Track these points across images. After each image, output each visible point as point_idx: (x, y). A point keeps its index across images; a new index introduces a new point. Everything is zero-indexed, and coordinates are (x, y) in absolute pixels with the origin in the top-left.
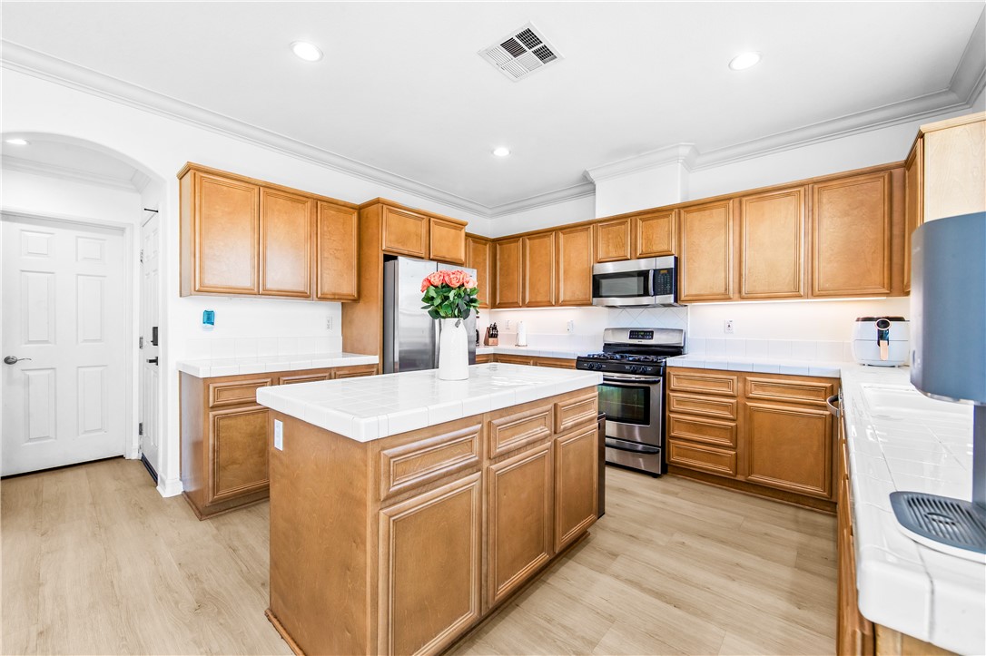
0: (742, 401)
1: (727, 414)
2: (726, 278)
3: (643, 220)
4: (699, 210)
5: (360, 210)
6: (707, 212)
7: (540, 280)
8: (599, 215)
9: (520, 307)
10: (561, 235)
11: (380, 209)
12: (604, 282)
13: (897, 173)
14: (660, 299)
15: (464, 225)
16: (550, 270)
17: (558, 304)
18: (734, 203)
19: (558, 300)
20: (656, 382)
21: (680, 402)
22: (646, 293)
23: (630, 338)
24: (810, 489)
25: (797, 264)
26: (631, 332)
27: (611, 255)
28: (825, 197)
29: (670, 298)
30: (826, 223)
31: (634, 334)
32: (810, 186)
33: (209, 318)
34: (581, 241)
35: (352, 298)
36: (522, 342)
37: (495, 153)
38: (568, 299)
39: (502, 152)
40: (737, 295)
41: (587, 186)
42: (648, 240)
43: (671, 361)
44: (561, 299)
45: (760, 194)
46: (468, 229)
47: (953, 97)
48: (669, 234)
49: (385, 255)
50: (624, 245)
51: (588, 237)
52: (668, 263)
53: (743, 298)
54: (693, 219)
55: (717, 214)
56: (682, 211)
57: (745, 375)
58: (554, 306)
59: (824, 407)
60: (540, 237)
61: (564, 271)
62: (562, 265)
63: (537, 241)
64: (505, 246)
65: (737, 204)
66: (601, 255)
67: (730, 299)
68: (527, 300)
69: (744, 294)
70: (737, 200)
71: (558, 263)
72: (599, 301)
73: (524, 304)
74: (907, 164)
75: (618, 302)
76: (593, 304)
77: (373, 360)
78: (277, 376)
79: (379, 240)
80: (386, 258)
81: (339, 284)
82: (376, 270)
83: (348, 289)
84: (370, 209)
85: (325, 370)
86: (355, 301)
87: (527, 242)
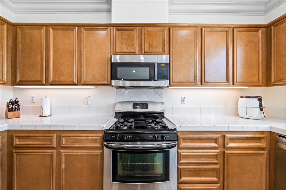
1: (214, 160)
2: (195, 73)
3: (147, 30)
4: (181, 30)
7: (63, 63)
8: (115, 20)
12: (119, 69)
14: (161, 83)
16: (73, 57)
17: (80, 83)
19: (81, 80)
21: (185, 156)
23: (133, 108)
25: (227, 68)
26: (133, 104)
28: (238, 34)
30: (238, 48)
31: (135, 105)
32: (232, 28)
34: (101, 36)
38: (89, 80)
40: (200, 83)
42: (150, 44)
44: (84, 80)
48: (163, 42)
51: (107, 35)
55: (190, 34)
56: (171, 29)
57: (224, 133)
58: (75, 85)
59: (263, 149)
60: (64, 29)
61: (86, 59)
62: (84, 54)
63: (60, 32)
64: (27, 31)
65: (200, 31)
66: (118, 49)
67: (195, 85)
68: (51, 79)
69: (204, 83)
70: (200, 29)
71: (80, 52)
72: (113, 82)
73: (48, 83)
74: (268, 27)
75: (128, 83)
76: (110, 85)
87: (51, 31)
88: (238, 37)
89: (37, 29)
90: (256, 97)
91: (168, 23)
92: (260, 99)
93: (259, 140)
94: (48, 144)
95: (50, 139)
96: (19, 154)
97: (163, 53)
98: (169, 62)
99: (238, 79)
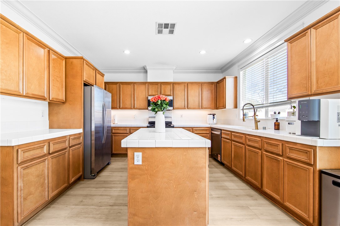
2: (185, 103)
3: (163, 85)
4: (178, 85)
5: (66, 58)
6: (180, 86)
7: (126, 100)
8: (149, 80)
9: (118, 109)
10: (135, 85)
11: (82, 62)
13: (216, 84)
14: (169, 108)
15: (104, 75)
17: (134, 108)
19: (134, 107)
25: (199, 101)
27: (153, 94)
29: (171, 108)
30: (204, 92)
32: (201, 84)
34: (143, 87)
35: (63, 101)
36: (116, 122)
37: (125, 52)
38: (138, 107)
39: (127, 52)
40: (187, 108)
42: (165, 91)
44: (136, 107)
45: (192, 83)
47: (220, 71)
49: (84, 83)
50: (157, 92)
51: (146, 87)
52: (170, 98)
54: (177, 87)
55: (183, 87)
56: (174, 84)
57: (193, 128)
58: (132, 109)
59: (208, 134)
60: (126, 84)
61: (137, 98)
62: (135, 95)
63: (125, 86)
64: (110, 85)
65: (187, 85)
66: (150, 93)
67: (185, 109)
68: (121, 107)
69: (188, 108)
70: (187, 84)
71: (134, 94)
72: (149, 108)
73: (120, 108)
74: (218, 83)
76: (147, 109)
77: (81, 131)
78: (49, 141)
79: (82, 76)
80: (85, 85)
81: (58, 94)
82: (79, 89)
83: (62, 97)
84: (74, 60)
85: (65, 137)
86: (64, 103)
87: (121, 85)
88: (204, 87)
89: (115, 84)
90: (212, 114)
91: (172, 81)
92: (214, 115)
93: (207, 130)
94: (125, 132)
95: (126, 130)
96: (115, 136)
97: (170, 96)
98: (172, 99)
99: (204, 106)
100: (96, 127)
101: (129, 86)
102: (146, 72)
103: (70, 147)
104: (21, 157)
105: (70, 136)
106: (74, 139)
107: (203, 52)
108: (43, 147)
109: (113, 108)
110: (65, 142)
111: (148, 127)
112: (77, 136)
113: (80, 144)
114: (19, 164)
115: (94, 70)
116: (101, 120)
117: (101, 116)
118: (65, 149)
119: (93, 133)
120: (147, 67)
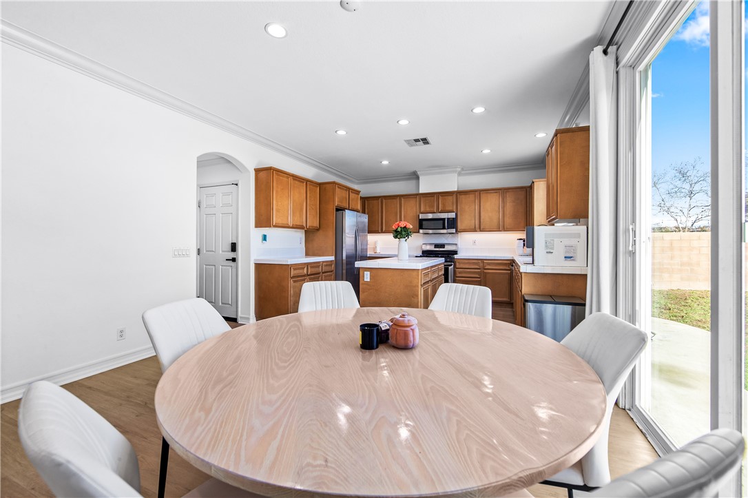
0: (483, 270)
1: (477, 276)
2: (475, 223)
3: (442, 196)
4: (465, 194)
5: (321, 185)
6: (468, 196)
7: (391, 220)
8: (421, 191)
10: (403, 199)
11: (334, 186)
12: (424, 222)
13: (528, 189)
14: (450, 231)
15: (359, 192)
16: (397, 215)
18: (478, 193)
20: (451, 265)
21: (460, 273)
22: (444, 228)
24: (505, 299)
25: (499, 219)
27: (427, 210)
28: (508, 194)
29: (454, 231)
30: (508, 204)
31: (436, 246)
32: (503, 190)
33: (265, 238)
34: (412, 202)
35: (317, 228)
36: (378, 251)
37: (382, 163)
39: (385, 162)
40: (478, 230)
41: (415, 176)
42: (444, 205)
43: (456, 256)
45: (487, 191)
46: (362, 194)
48: (453, 203)
49: (336, 208)
50: (433, 206)
51: (416, 201)
52: (452, 215)
53: (481, 231)
54: (462, 197)
55: (471, 197)
56: (458, 194)
61: (404, 216)
62: (402, 212)
63: (389, 200)
64: (370, 202)
66: (423, 210)
67: (476, 231)
68: (384, 230)
69: (481, 229)
71: (400, 212)
72: (421, 231)
73: (382, 232)
75: (431, 231)
76: (419, 232)
77: (332, 258)
78: (307, 264)
79: (334, 201)
80: (337, 210)
81: (313, 222)
82: (332, 215)
83: (316, 224)
84: (327, 185)
85: (319, 262)
86: (318, 230)
87: (384, 201)
88: (507, 196)
89: (376, 200)
90: (522, 239)
91: (456, 190)
93: (506, 264)
97: (452, 212)
98: (455, 217)
99: (507, 225)
100: (346, 256)
101: (394, 200)
102: (418, 178)
103: (323, 273)
104: (293, 273)
105: (323, 262)
106: (326, 265)
107: (486, 151)
108: (303, 268)
109: (370, 232)
110: (318, 267)
111: (421, 256)
112: (329, 263)
113: (332, 271)
114: (292, 278)
115: (346, 190)
116: (353, 248)
117: (354, 243)
118: (319, 273)
119: (344, 262)
120: (418, 173)
